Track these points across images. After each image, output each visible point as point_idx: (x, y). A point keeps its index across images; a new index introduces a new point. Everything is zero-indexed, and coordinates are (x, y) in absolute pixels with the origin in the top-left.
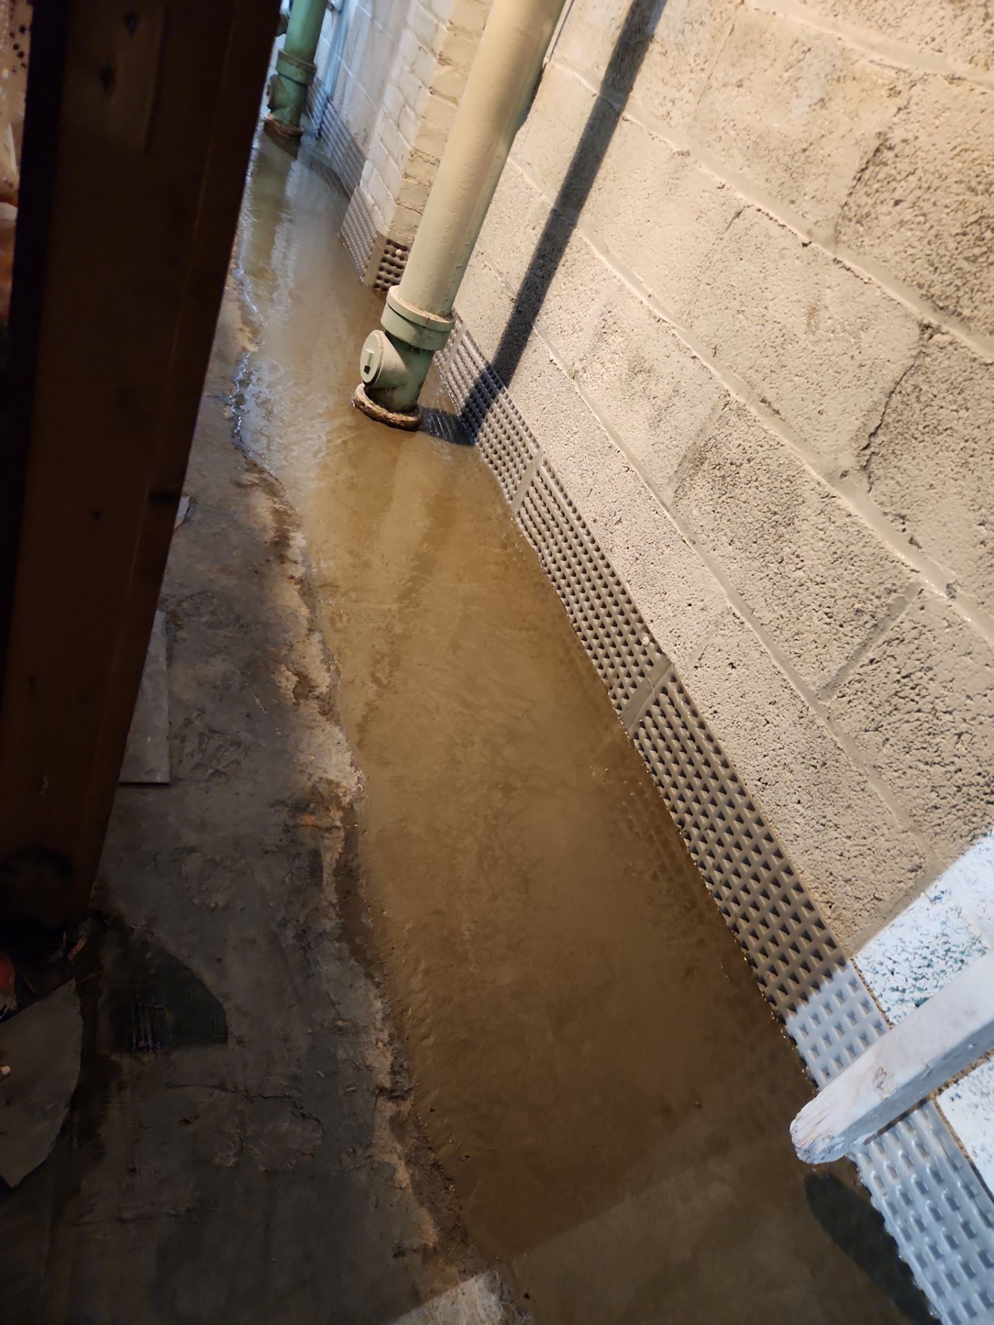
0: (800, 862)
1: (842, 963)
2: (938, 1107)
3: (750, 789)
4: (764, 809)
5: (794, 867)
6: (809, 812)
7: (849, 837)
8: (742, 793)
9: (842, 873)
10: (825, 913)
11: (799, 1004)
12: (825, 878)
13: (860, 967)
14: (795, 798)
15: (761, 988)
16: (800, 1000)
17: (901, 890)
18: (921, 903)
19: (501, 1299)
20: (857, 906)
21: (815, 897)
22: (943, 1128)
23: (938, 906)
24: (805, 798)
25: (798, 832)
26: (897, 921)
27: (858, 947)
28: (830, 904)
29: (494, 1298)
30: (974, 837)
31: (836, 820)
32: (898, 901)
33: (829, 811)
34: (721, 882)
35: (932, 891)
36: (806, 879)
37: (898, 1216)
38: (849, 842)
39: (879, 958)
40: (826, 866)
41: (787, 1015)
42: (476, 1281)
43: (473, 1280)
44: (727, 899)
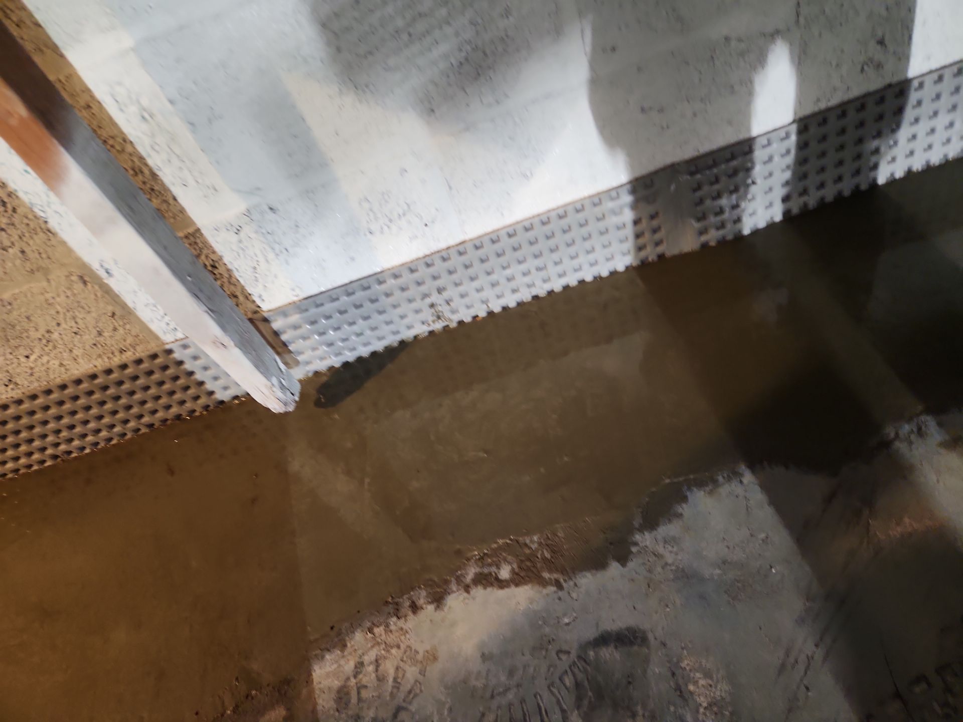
0: (86, 367)
1: (170, 352)
2: (270, 311)
3: (16, 394)
4: (35, 386)
5: (91, 371)
6: (36, 350)
7: (58, 324)
8: (19, 402)
9: (92, 336)
10: (129, 356)
11: (206, 389)
12: (99, 350)
13: (173, 340)
14: (23, 359)
15: (197, 414)
16: (203, 388)
17: (103, 297)
18: (113, 283)
19: (329, 650)
20: (121, 331)
21: (117, 360)
22: (283, 311)
23: (114, 271)
24: (23, 351)
25: (57, 362)
26: (130, 305)
27: (157, 338)
28: (122, 351)
29: (328, 657)
30: (49, 231)
31: (42, 330)
32: (115, 301)
33: (34, 335)
34: (108, 432)
35: (102, 273)
36: (100, 364)
37: (342, 352)
38: (63, 325)
39: (163, 325)
40: (87, 347)
41: (216, 399)
42: (315, 671)
43: (314, 674)
44: (124, 429)
